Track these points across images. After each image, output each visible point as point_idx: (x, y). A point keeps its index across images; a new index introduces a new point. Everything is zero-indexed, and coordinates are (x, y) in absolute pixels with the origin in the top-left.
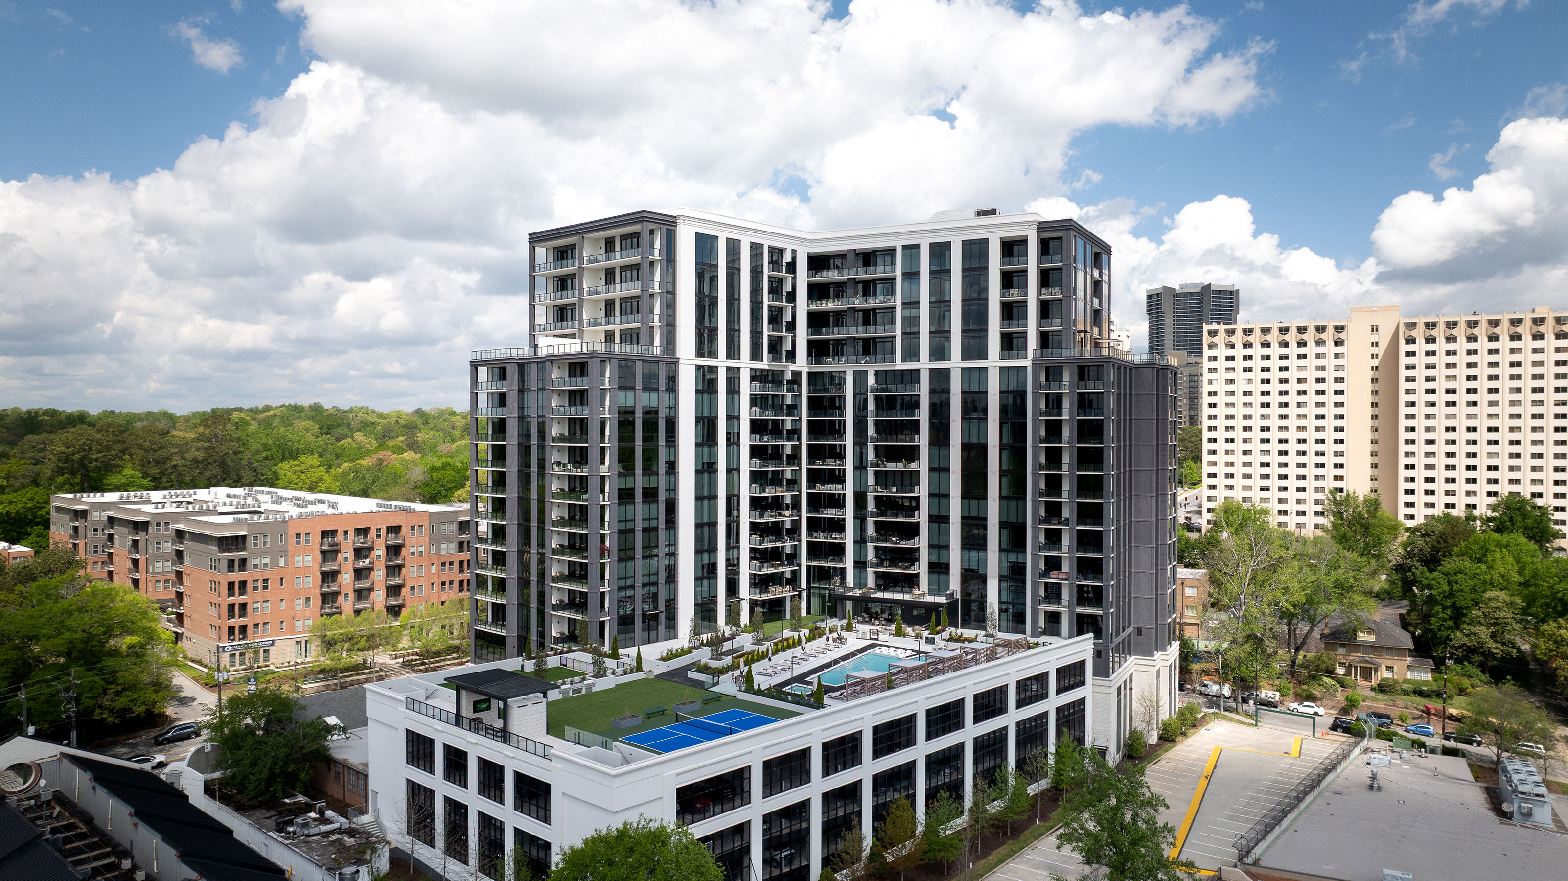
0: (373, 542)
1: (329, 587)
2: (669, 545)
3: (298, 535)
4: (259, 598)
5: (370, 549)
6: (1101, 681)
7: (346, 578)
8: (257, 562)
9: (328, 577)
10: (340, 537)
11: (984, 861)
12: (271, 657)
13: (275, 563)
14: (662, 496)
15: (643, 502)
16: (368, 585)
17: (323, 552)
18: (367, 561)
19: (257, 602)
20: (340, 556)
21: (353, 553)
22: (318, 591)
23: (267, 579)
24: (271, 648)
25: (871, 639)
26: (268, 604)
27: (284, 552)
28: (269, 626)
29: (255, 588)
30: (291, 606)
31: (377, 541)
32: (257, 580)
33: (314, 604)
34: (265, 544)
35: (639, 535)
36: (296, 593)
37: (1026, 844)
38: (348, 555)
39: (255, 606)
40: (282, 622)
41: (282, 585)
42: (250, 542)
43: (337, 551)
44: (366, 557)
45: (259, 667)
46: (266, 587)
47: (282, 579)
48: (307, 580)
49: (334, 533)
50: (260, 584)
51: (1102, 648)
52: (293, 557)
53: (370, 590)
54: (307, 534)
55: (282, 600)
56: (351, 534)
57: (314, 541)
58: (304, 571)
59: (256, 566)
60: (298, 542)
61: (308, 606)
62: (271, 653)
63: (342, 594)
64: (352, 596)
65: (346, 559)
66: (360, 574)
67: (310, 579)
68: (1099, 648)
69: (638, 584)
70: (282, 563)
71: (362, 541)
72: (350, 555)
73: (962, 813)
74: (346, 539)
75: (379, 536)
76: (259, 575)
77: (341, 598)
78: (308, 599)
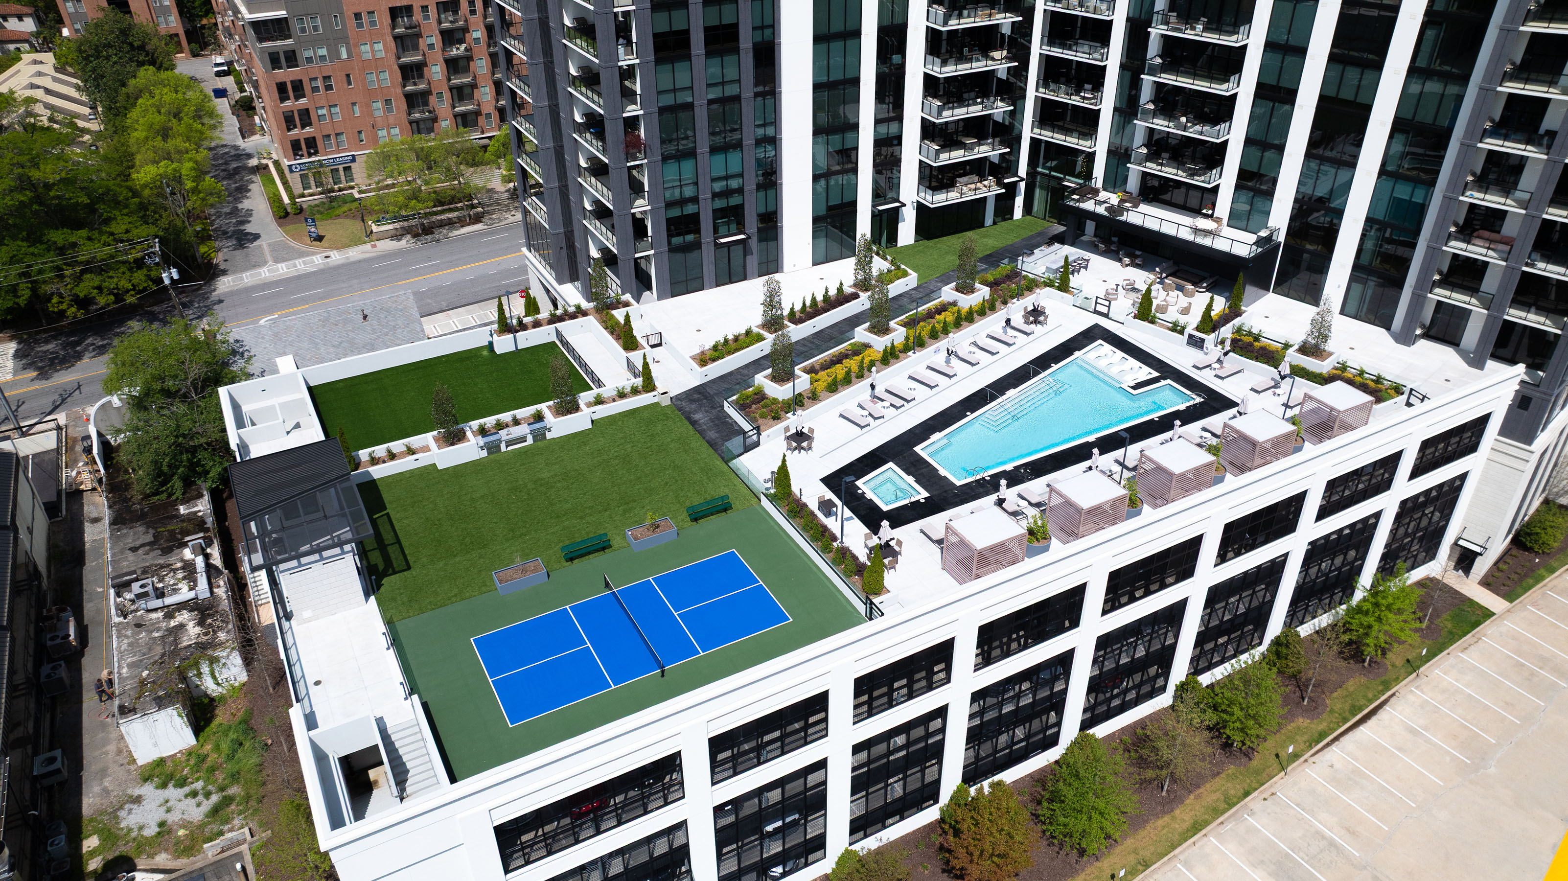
0: (466, 21)
1: (415, 84)
2: (764, 125)
3: (358, 16)
4: (323, 102)
5: (465, 30)
6: (1512, 446)
7: (436, 71)
8: (310, 53)
9: (411, 72)
10: (417, 16)
11: (1167, 818)
12: (355, 176)
13: (334, 54)
14: (746, 41)
15: (709, 54)
16: (467, 80)
17: (396, 38)
18: (463, 47)
19: (322, 107)
20: (423, 43)
21: (440, 37)
22: (399, 90)
23: (329, 77)
24: (353, 165)
25: (1096, 312)
26: (337, 109)
27: (343, 38)
28: (344, 138)
29: (315, 89)
30: (368, 111)
31: (472, 19)
32: (316, 79)
33: (398, 108)
34: (315, 28)
35: (701, 115)
36: (371, 95)
37: (1261, 779)
38: (433, 40)
39: (320, 112)
40: (360, 132)
41: (349, 83)
42: (295, 26)
43: (419, 35)
44: (461, 41)
45: (340, 190)
46: (329, 88)
47: (348, 76)
48: (382, 76)
49: (408, 10)
50: (319, 83)
51: (1535, 394)
52: (357, 45)
53: (474, 86)
54: (371, 13)
55: (354, 104)
56: (433, 11)
57: (381, 23)
58: (376, 64)
59: (309, 60)
60: (360, 25)
61: (390, 110)
62: (354, 171)
63: (434, 93)
64: (447, 95)
65: (431, 46)
66: (454, 66)
67: (387, 75)
68: (1529, 392)
69: (705, 195)
70: (344, 56)
71: (451, 19)
72: (435, 39)
73: (1163, 689)
74: (427, 18)
75: (473, 12)
76: (314, 70)
77: (433, 100)
78: (388, 102)
